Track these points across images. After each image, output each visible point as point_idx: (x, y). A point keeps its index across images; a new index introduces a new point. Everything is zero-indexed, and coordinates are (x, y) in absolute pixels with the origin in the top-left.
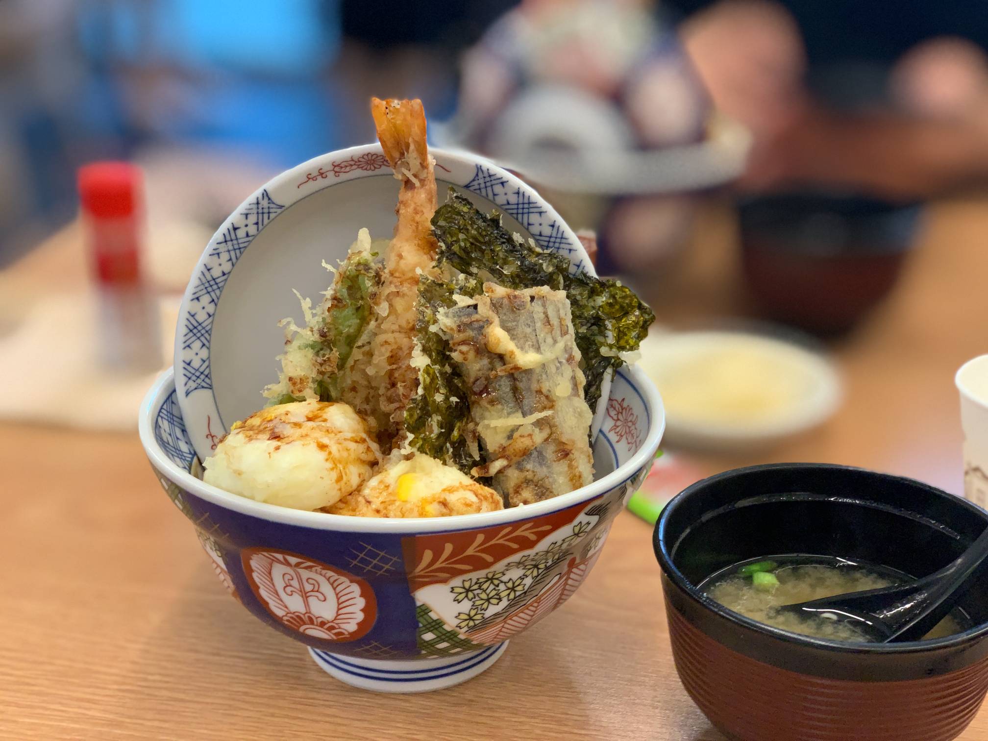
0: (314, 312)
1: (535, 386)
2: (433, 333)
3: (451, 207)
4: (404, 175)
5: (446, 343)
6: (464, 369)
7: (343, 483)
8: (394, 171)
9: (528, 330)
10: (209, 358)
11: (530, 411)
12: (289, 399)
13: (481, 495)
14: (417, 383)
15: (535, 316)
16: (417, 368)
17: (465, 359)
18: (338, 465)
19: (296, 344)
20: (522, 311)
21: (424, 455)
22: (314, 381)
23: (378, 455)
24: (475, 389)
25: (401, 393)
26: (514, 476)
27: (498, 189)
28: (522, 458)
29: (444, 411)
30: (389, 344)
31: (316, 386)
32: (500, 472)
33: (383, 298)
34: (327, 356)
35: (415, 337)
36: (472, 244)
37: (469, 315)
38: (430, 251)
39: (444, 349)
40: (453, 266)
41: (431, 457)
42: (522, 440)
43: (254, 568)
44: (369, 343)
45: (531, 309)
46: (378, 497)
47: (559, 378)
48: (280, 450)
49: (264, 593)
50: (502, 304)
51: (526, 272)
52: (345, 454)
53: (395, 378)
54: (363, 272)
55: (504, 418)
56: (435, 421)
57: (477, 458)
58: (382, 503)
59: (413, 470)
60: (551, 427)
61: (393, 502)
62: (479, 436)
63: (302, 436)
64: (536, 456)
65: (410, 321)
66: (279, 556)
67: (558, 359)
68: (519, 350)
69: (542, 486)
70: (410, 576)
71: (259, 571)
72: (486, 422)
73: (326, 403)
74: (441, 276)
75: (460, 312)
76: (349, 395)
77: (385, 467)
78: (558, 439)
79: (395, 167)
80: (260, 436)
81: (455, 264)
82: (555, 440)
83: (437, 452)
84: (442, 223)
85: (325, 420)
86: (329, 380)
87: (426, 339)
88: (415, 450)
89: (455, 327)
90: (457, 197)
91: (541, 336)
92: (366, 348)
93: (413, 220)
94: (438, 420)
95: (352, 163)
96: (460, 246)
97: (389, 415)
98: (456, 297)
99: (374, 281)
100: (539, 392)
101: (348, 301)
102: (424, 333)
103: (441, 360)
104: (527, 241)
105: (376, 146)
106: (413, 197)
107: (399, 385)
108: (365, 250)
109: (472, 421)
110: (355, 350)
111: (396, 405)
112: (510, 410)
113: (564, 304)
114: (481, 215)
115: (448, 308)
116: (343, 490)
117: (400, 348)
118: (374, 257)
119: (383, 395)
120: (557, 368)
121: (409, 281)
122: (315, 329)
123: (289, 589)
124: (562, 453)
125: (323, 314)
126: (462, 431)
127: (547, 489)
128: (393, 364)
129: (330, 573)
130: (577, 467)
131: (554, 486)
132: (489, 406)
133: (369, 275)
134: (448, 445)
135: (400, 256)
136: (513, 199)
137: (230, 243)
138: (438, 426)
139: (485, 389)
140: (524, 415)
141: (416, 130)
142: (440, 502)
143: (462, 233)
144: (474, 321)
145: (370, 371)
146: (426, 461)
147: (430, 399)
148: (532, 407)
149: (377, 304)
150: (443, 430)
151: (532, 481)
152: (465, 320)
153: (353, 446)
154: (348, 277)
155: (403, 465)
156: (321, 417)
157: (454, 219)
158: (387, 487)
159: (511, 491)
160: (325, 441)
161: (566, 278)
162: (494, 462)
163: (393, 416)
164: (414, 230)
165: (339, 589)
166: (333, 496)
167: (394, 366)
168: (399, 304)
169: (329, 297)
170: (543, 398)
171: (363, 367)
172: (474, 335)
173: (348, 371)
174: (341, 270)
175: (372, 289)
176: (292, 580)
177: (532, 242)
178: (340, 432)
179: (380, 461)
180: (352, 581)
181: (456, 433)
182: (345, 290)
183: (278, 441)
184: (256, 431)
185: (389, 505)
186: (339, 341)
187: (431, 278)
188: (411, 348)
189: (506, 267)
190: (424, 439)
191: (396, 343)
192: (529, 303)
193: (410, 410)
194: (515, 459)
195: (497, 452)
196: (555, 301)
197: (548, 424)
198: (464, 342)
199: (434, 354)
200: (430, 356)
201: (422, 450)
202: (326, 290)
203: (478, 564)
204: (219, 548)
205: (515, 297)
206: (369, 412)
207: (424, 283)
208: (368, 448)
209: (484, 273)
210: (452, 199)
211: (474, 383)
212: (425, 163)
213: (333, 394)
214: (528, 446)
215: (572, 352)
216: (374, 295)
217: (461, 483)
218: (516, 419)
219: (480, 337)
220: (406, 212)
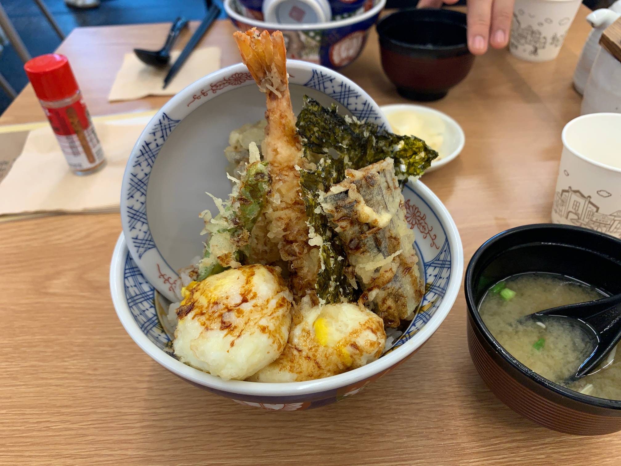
1: (387, 235)
2: (317, 214)
3: (306, 109)
4: (267, 88)
6: (342, 235)
9: (379, 198)
10: (149, 229)
11: (388, 253)
15: (381, 186)
17: (343, 230)
20: (375, 187)
21: (329, 304)
22: (235, 253)
24: (351, 247)
25: (297, 251)
27: (328, 84)
29: (336, 270)
30: (282, 219)
31: (236, 256)
32: (375, 297)
33: (275, 191)
34: (240, 235)
35: (306, 219)
36: (322, 132)
37: (343, 200)
38: (295, 143)
39: (325, 222)
42: (386, 274)
46: (305, 345)
47: (399, 221)
48: (235, 346)
50: (361, 185)
52: (277, 323)
54: (261, 180)
55: (372, 262)
56: (332, 280)
57: (356, 288)
58: (310, 349)
60: (401, 258)
61: (317, 348)
62: (356, 274)
63: (246, 324)
64: (394, 279)
67: (397, 210)
68: (378, 215)
72: (361, 266)
75: (336, 197)
77: (301, 313)
79: (258, 82)
80: (213, 324)
82: (403, 264)
83: (336, 298)
84: (302, 123)
85: (256, 296)
86: (244, 248)
87: (315, 221)
89: (334, 210)
90: (310, 102)
91: (387, 199)
93: (281, 123)
94: (334, 278)
95: (225, 82)
96: (316, 136)
99: (268, 183)
100: (390, 237)
102: (311, 215)
104: (352, 120)
105: (240, 66)
106: (278, 106)
107: (293, 244)
108: (258, 161)
109: (351, 266)
112: (374, 255)
114: (325, 110)
117: (290, 220)
120: (397, 216)
121: (286, 170)
122: (229, 219)
124: (407, 271)
125: (234, 210)
127: (401, 295)
128: (287, 231)
131: (404, 292)
132: (361, 255)
133: (265, 180)
135: (275, 150)
136: (338, 90)
137: (146, 155)
138: (334, 282)
139: (358, 245)
140: (385, 257)
141: (278, 58)
143: (316, 127)
144: (347, 203)
145: (270, 236)
147: (328, 268)
148: (387, 248)
149: (271, 196)
151: (392, 293)
152: (340, 203)
153: (280, 312)
154: (249, 185)
155: (313, 311)
156: (251, 292)
157: (310, 118)
158: (309, 334)
160: (264, 322)
162: (370, 292)
163: (292, 264)
164: (282, 131)
167: (288, 233)
168: (283, 188)
169: (236, 197)
170: (393, 240)
172: (348, 213)
174: (243, 181)
175: (268, 189)
177: (355, 119)
178: (268, 303)
182: (248, 194)
183: (230, 332)
185: (316, 352)
186: (247, 223)
187: (305, 171)
188: (307, 231)
191: (288, 218)
194: (383, 287)
195: (370, 284)
196: (389, 170)
198: (342, 219)
199: (321, 229)
200: (320, 233)
202: (232, 193)
205: (370, 178)
207: (303, 176)
211: (350, 242)
212: (285, 80)
213: (247, 254)
214: (391, 277)
216: (269, 192)
217: (360, 323)
218: (381, 262)
219: (352, 214)
220: (275, 117)
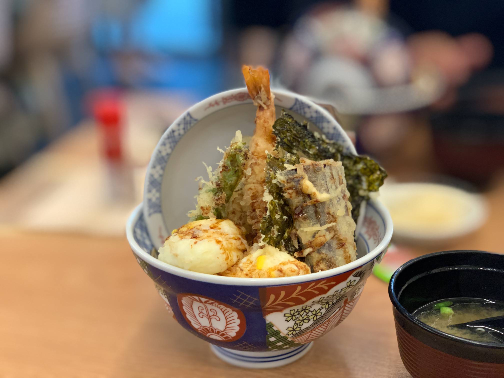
0: (213, 173)
1: (326, 211)
2: (274, 184)
3: (283, 119)
4: (258, 103)
5: (281, 188)
6: (290, 201)
7: (229, 261)
8: (253, 101)
9: (323, 182)
10: (160, 197)
11: (324, 223)
12: (201, 218)
13: (299, 266)
14: (266, 209)
15: (326, 175)
16: (266, 202)
17: (291, 197)
18: (226, 251)
19: (204, 190)
20: (320, 172)
21: (270, 246)
22: (214, 208)
23: (247, 246)
24: (296, 212)
25: (258, 214)
26: (316, 257)
27: (307, 110)
28: (320, 247)
29: (280, 224)
30: (252, 189)
31: (215, 211)
32: (309, 254)
33: (248, 166)
34: (220, 196)
35: (265, 186)
36: (294, 138)
37: (293, 174)
38: (272, 142)
39: (280, 192)
40: (284, 150)
41: (274, 247)
42: (320, 238)
43: (184, 304)
44: (241, 189)
45: (324, 171)
46: (247, 268)
47: (339, 206)
48: (197, 243)
49: (189, 317)
50: (309, 169)
51: (321, 152)
52: (230, 246)
53: (255, 207)
54: (238, 153)
55: (311, 227)
56: (275, 228)
57: (297, 248)
58: (249, 270)
59: (264, 254)
60: (335, 231)
61: (254, 270)
62: (298, 236)
63: (208, 237)
64: (327, 246)
65: (262, 178)
66: (197, 298)
67: (338, 196)
68: (318, 192)
69: (330, 262)
70: (263, 308)
71: (186, 305)
72: (302, 229)
73: (220, 220)
74: (278, 155)
75: (288, 173)
76: (231, 216)
77: (250, 252)
78: (338, 237)
79: (254, 99)
80: (187, 237)
81: (285, 149)
82: (337, 238)
83: (276, 244)
84: (278, 127)
85: (220, 229)
86: (221, 208)
87: (270, 187)
88: (265, 243)
89: (285, 181)
90: (286, 114)
91: (329, 185)
92: (240, 192)
93: (263, 126)
94: (277, 228)
95: (232, 97)
96: (287, 139)
97: (252, 225)
98: (286, 165)
99: (244, 157)
100: (329, 213)
101: (231, 167)
102: (269, 184)
103: (279, 197)
104: (321, 137)
105: (244, 89)
106: (263, 114)
107: (257, 210)
108: (240, 142)
109: (294, 228)
110: (234, 193)
111: (256, 221)
112: (313, 223)
113: (341, 168)
114: (298, 123)
115: (282, 171)
116: (229, 264)
117: (257, 192)
118: (244, 145)
119: (249, 215)
120: (338, 201)
121: (262, 157)
122: (214, 182)
123: (201, 315)
124: (341, 245)
125: (218, 174)
126: (289, 233)
127: (333, 263)
128: (254, 200)
129: (222, 306)
130: (348, 252)
131: (336, 262)
132: (303, 221)
133: (241, 154)
134: (282, 241)
135: (257, 145)
136: (314, 115)
137: (171, 139)
138: (277, 231)
139: (301, 212)
140: (321, 225)
141: (265, 80)
142: (278, 270)
143: (289, 132)
144: (295, 177)
145: (242, 203)
146: (271, 249)
147: (273, 218)
148: (325, 221)
149: (245, 169)
150: (280, 233)
151: (325, 259)
152: (291, 177)
153: (234, 241)
154: (231, 155)
155: (260, 251)
156: (217, 227)
157: (284, 125)
158: (251, 262)
159: (314, 264)
160: (220, 239)
161: (342, 155)
162: (306, 250)
163: (254, 226)
164: (264, 131)
165: (227, 315)
166: (224, 267)
167: (255, 201)
168: (257, 169)
169: (221, 166)
170: (331, 217)
171: (238, 201)
172: (295, 184)
173: (231, 203)
174: (227, 152)
175: (243, 162)
176: (203, 310)
177: (324, 137)
178: (227, 235)
179: (248, 249)
180: (233, 311)
181: (286, 235)
182: (229, 163)
183: (196, 239)
184: (185, 234)
185: (253, 272)
186: (226, 188)
187: (273, 156)
188: (263, 192)
189: (311, 150)
190: (270, 238)
191: (255, 189)
192: (323, 168)
193: (263, 223)
194: (316, 248)
195: (307, 244)
196: (336, 167)
197: (333, 229)
198: (290, 188)
199: (275, 194)
200: (273, 196)
201: (269, 243)
202: (219, 162)
203: (298, 302)
204: (166, 293)
205: (316, 165)
206: (241, 224)
207: (269, 158)
208: (242, 243)
209: (300, 153)
210: (283, 115)
211: (295, 209)
212: (270, 97)
213: (223, 215)
214: (323, 241)
215: (345, 193)
216: (244, 165)
217: (289, 260)
218: (317, 228)
219: (298, 186)
220: (260, 122)
